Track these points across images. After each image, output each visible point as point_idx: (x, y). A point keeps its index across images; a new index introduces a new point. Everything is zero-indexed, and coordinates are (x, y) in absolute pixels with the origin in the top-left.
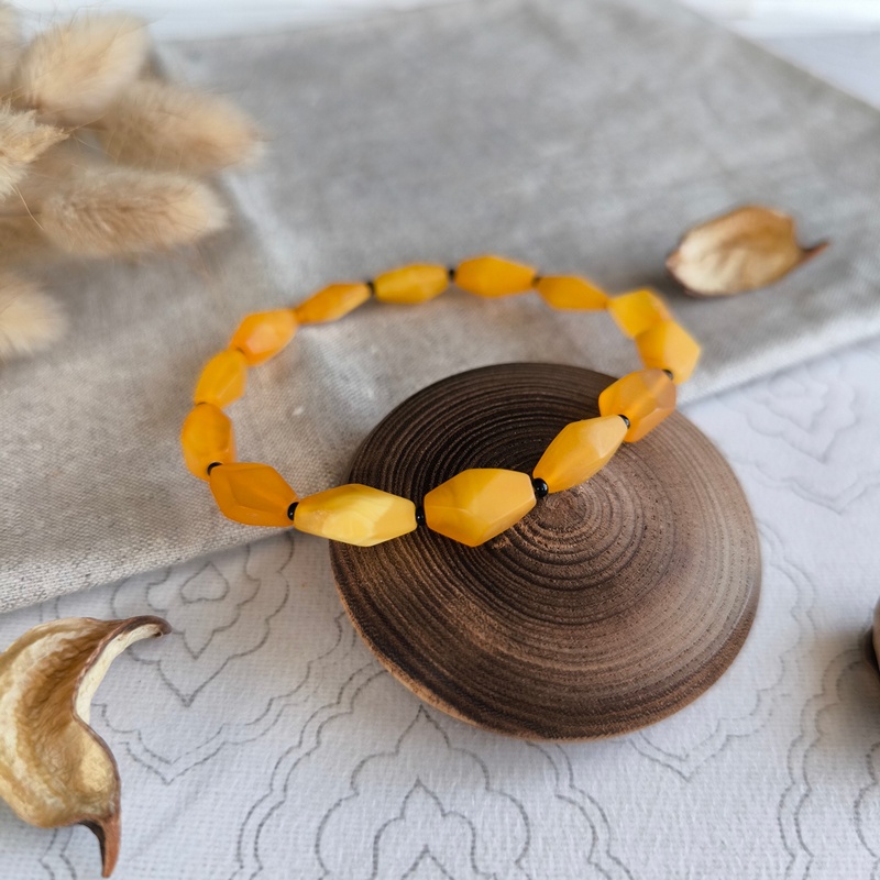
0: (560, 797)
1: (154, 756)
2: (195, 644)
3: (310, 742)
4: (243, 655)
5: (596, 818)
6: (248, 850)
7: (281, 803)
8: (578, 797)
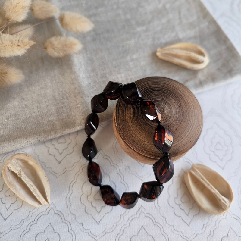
0: (121, 182)
1: (54, 172)
2: (60, 151)
3: (81, 171)
4: (69, 154)
5: (127, 186)
6: (71, 189)
7: (76, 181)
8: (124, 183)
